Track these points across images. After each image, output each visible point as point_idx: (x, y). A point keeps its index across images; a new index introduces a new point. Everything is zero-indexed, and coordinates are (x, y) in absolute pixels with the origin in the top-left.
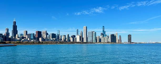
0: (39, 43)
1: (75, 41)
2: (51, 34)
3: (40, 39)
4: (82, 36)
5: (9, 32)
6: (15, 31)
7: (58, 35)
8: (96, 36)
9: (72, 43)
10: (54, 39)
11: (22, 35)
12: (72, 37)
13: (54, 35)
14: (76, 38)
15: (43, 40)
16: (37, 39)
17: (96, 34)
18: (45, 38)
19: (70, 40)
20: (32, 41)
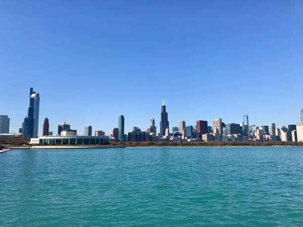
0: (202, 144)
1: (294, 140)
2: (229, 126)
3: (205, 137)
5: (155, 126)
6: (165, 123)
7: (247, 127)
9: (283, 144)
10: (236, 135)
11: (176, 129)
12: (284, 129)
13: (235, 128)
14: (296, 133)
15: (211, 138)
16: (198, 135)
18: (214, 135)
19: (278, 138)
20: (189, 140)
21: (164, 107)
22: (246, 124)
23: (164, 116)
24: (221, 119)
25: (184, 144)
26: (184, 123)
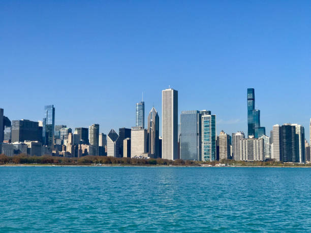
1: (125, 155)
2: (18, 124)
4: (157, 133)
7: (50, 128)
8: (214, 133)
9: (109, 161)
10: (29, 144)
12: (113, 135)
14: (129, 143)
17: (213, 125)
19: (102, 151)
22: (50, 122)
24: (2, 110)
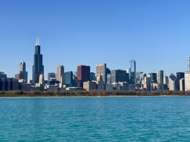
0: (84, 93)
1: (181, 89)
2: (114, 72)
3: (86, 85)
5: (26, 71)
6: (39, 68)
7: (134, 74)
9: (171, 93)
10: (121, 83)
11: (52, 75)
12: (172, 77)
13: (120, 75)
14: (183, 81)
15: (93, 86)
16: (79, 83)
18: (97, 83)
19: (166, 87)
20: (68, 89)
21: (38, 48)
22: (133, 70)
23: (38, 58)
24: (105, 65)
25: (62, 93)
26: (62, 68)
